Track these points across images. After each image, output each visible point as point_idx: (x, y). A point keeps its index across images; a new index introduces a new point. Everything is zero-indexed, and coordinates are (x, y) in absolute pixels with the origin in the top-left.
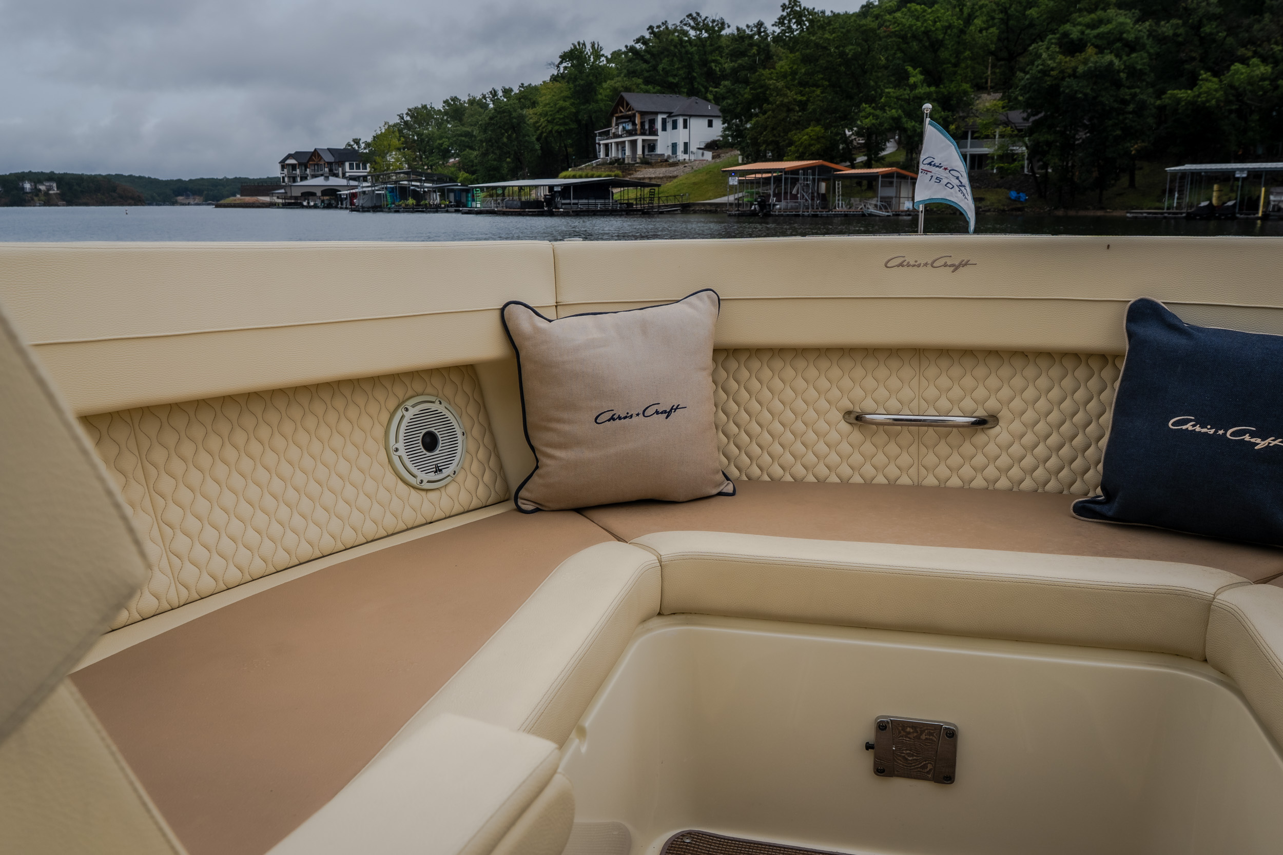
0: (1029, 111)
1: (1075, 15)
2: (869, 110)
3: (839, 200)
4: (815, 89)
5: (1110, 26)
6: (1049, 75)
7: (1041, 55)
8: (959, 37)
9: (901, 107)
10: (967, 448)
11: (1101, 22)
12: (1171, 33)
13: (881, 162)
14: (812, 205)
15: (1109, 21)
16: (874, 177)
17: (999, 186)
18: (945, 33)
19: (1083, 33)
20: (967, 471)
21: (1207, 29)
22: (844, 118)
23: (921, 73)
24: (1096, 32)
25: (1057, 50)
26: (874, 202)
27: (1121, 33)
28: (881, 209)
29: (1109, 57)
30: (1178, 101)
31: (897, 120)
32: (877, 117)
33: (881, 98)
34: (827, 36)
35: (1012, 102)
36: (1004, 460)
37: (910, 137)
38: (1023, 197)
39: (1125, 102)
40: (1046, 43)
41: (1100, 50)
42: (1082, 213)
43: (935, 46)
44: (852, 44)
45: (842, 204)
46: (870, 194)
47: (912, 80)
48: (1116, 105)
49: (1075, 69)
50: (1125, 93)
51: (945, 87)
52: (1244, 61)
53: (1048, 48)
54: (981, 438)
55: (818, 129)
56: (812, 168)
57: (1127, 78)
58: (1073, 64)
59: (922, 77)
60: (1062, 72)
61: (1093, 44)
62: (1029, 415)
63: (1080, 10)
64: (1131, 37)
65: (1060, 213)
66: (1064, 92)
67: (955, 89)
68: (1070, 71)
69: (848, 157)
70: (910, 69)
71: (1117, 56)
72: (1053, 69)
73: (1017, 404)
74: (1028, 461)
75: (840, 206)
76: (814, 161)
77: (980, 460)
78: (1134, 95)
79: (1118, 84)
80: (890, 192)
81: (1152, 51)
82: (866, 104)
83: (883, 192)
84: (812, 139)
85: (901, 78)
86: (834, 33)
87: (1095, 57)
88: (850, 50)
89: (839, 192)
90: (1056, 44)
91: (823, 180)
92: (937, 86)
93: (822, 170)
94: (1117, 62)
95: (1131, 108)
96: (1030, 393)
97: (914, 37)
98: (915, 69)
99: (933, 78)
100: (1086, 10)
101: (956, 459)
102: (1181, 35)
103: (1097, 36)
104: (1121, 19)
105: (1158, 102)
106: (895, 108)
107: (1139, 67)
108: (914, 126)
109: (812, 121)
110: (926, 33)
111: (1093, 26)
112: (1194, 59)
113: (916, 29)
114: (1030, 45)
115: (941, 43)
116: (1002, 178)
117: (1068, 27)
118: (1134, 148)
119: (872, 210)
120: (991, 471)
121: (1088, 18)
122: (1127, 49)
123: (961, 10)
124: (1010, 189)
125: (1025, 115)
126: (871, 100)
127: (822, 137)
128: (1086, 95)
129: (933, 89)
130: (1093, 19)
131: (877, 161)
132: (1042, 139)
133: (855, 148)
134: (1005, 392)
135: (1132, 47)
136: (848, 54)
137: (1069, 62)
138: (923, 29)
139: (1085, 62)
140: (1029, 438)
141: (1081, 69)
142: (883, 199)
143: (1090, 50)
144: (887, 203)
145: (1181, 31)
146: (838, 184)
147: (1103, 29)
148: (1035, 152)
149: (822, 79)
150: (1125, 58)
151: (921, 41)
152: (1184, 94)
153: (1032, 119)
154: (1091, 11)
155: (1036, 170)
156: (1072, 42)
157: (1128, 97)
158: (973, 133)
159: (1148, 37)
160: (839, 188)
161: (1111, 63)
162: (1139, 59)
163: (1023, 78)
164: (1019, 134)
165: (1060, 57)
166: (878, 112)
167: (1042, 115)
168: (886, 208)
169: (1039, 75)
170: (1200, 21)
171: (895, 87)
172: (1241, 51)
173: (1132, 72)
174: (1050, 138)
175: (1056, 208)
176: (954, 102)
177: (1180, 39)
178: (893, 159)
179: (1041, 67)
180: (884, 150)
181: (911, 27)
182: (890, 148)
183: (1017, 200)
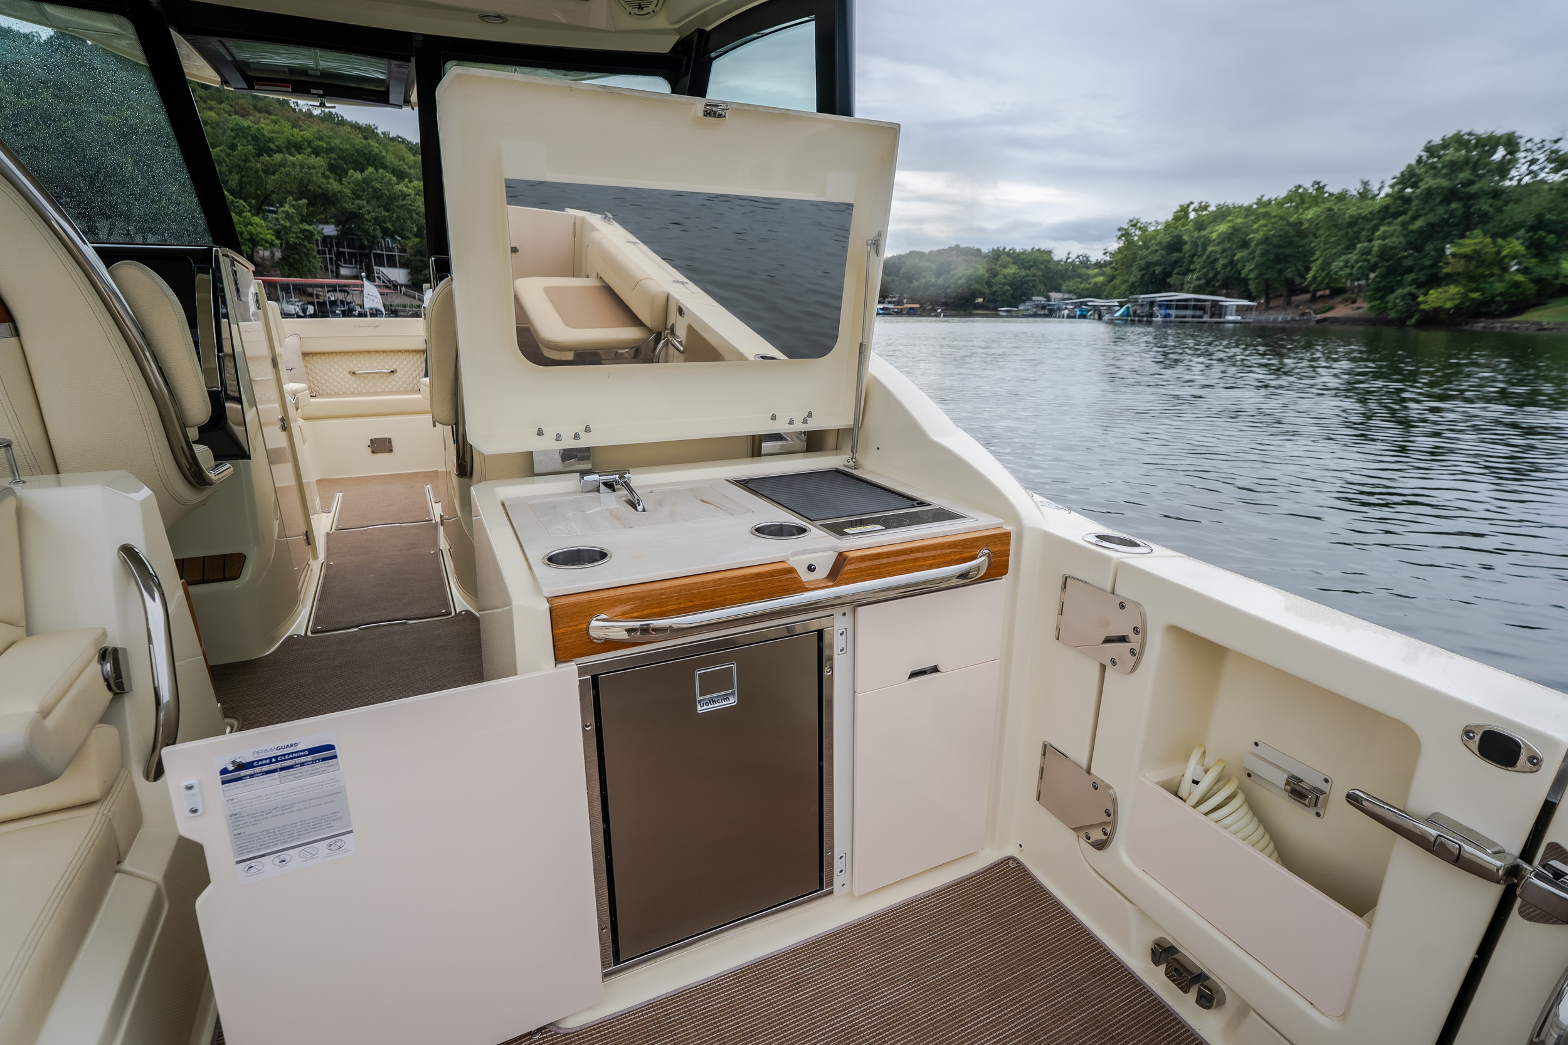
10: (389, 380)
20: (390, 386)
36: (401, 382)
54: (393, 376)
62: (406, 369)
73: (401, 366)
74: (408, 382)
77: (393, 383)
96: (405, 363)
101: (386, 383)
120: (397, 386)
134: (398, 363)
140: (407, 375)
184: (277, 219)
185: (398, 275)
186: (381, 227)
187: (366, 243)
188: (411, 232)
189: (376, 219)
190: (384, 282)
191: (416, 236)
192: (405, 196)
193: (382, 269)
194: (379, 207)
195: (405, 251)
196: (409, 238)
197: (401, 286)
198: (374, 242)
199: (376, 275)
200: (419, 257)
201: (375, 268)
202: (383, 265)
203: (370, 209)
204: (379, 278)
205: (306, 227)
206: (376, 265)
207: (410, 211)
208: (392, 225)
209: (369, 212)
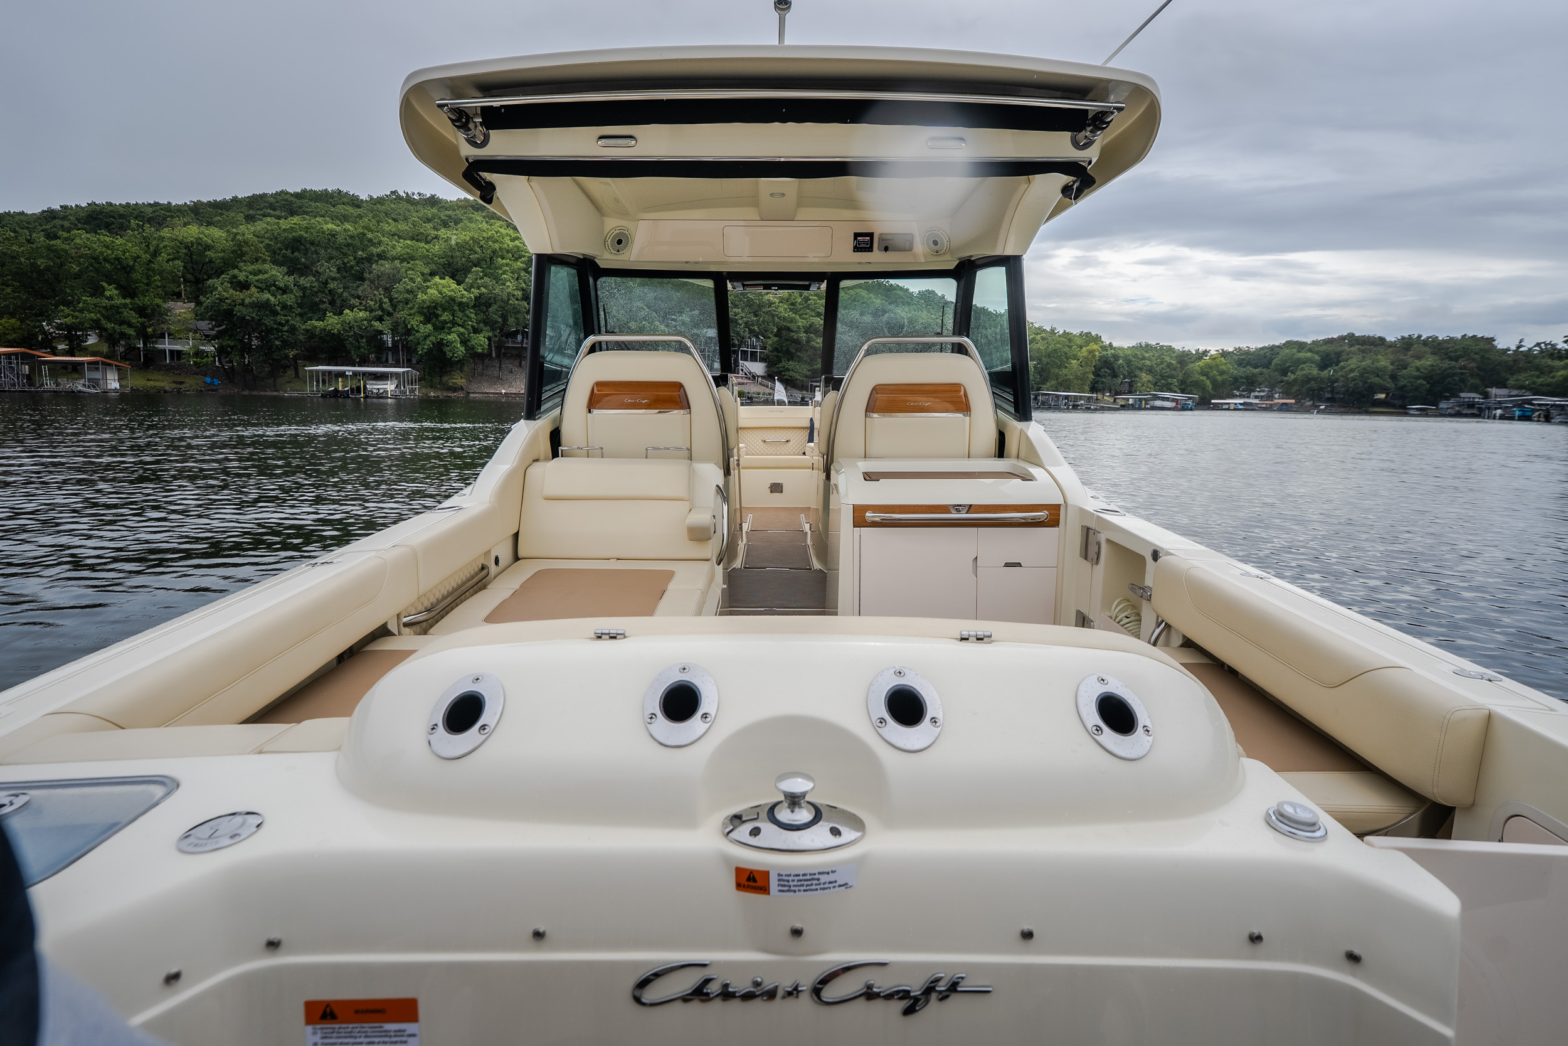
0: (214, 323)
1: (242, 264)
2: (67, 311)
3: (46, 380)
4: (4, 287)
5: (266, 276)
6: (224, 302)
7: (217, 288)
8: (148, 265)
9: (99, 312)
11: (260, 272)
12: (308, 285)
13: (85, 351)
14: (19, 383)
15: (266, 272)
16: (82, 364)
17: (195, 374)
18: (135, 261)
19: (247, 277)
21: (332, 286)
22: (41, 315)
23: (116, 289)
24: (257, 278)
25: (229, 285)
26: (82, 381)
27: (275, 281)
28: (89, 387)
29: (267, 296)
30: (316, 327)
31: (97, 321)
32: (77, 318)
33: (79, 303)
34: (15, 248)
35: (200, 317)
37: (110, 335)
38: (216, 382)
39: (280, 324)
40: (220, 279)
41: (261, 290)
42: (262, 393)
43: (127, 270)
44: (42, 258)
45: (50, 383)
46: (76, 376)
47: (108, 293)
48: (275, 326)
49: (243, 300)
50: (281, 319)
51: (140, 300)
52: (351, 308)
53: (222, 284)
55: (13, 321)
56: (16, 354)
57: (282, 310)
58: (242, 297)
59: (117, 292)
60: (234, 301)
61: (255, 286)
63: (245, 261)
64: (282, 285)
65: (246, 393)
66: (236, 314)
67: (149, 303)
68: (240, 301)
69: (48, 344)
70: (105, 284)
71: (273, 295)
72: (227, 298)
75: (49, 385)
76: (13, 349)
78: (287, 321)
79: (275, 313)
80: (97, 375)
81: (297, 294)
82: (63, 306)
83: (88, 375)
84: (7, 329)
85: (98, 291)
86: (23, 246)
87: (257, 294)
88: (41, 262)
89: (45, 374)
90: (228, 282)
91: (27, 364)
92: (132, 298)
93: (24, 356)
94: (272, 299)
95: (286, 328)
97: (105, 260)
98: (110, 284)
99: (128, 291)
100: (249, 262)
102: (315, 287)
103: (257, 281)
104: (274, 272)
105: (304, 327)
106: (93, 312)
107: (289, 304)
108: (114, 327)
109: (5, 314)
110: (117, 259)
111: (255, 274)
112: (325, 302)
113: (107, 256)
114: (208, 280)
115: (132, 268)
116: (198, 368)
117: (236, 271)
118: (291, 354)
119: (80, 388)
121: (251, 268)
122: (280, 291)
123: (147, 246)
124: (205, 376)
125: (211, 326)
126: (68, 304)
127: (19, 329)
128: (252, 317)
129: (128, 301)
130: (254, 269)
131: (80, 351)
132: (225, 344)
133: (54, 338)
135: (284, 290)
136: (40, 266)
137: (239, 295)
138: (113, 256)
139: (251, 296)
141: (247, 301)
142: (90, 380)
143: (253, 289)
144: (95, 383)
145: (316, 284)
146: (45, 368)
147: (260, 277)
148: (221, 351)
149: (11, 280)
150: (279, 297)
151: (112, 264)
152: (319, 324)
153: (216, 329)
154: (252, 263)
155: (224, 364)
156: (240, 282)
157: (283, 322)
158: (169, 335)
159: (295, 285)
160: (45, 371)
161: (268, 300)
162: (289, 299)
163: (207, 301)
164: (208, 338)
165: (231, 291)
166: (77, 314)
167: (224, 326)
168: (94, 387)
169: (217, 301)
170: (327, 280)
171: (92, 296)
172: (353, 301)
173: (284, 307)
174: (231, 343)
175: (243, 390)
176: (149, 311)
177: (315, 289)
178: (96, 349)
179: (217, 296)
180: (86, 342)
181: (101, 253)
182: (92, 340)
183: (212, 383)
184: (676, 326)
185: (758, 368)
186: (749, 329)
187: (736, 342)
188: (772, 332)
189: (746, 323)
190: (746, 374)
191: (776, 336)
192: (771, 304)
193: (745, 363)
194: (750, 313)
195: (765, 348)
196: (769, 338)
197: (758, 377)
198: (742, 341)
199: (741, 368)
200: (775, 353)
201: (740, 362)
202: (746, 360)
203: (743, 315)
204: (742, 370)
205: (695, 331)
206: (741, 360)
207: (773, 316)
208: (758, 328)
209: (742, 318)
